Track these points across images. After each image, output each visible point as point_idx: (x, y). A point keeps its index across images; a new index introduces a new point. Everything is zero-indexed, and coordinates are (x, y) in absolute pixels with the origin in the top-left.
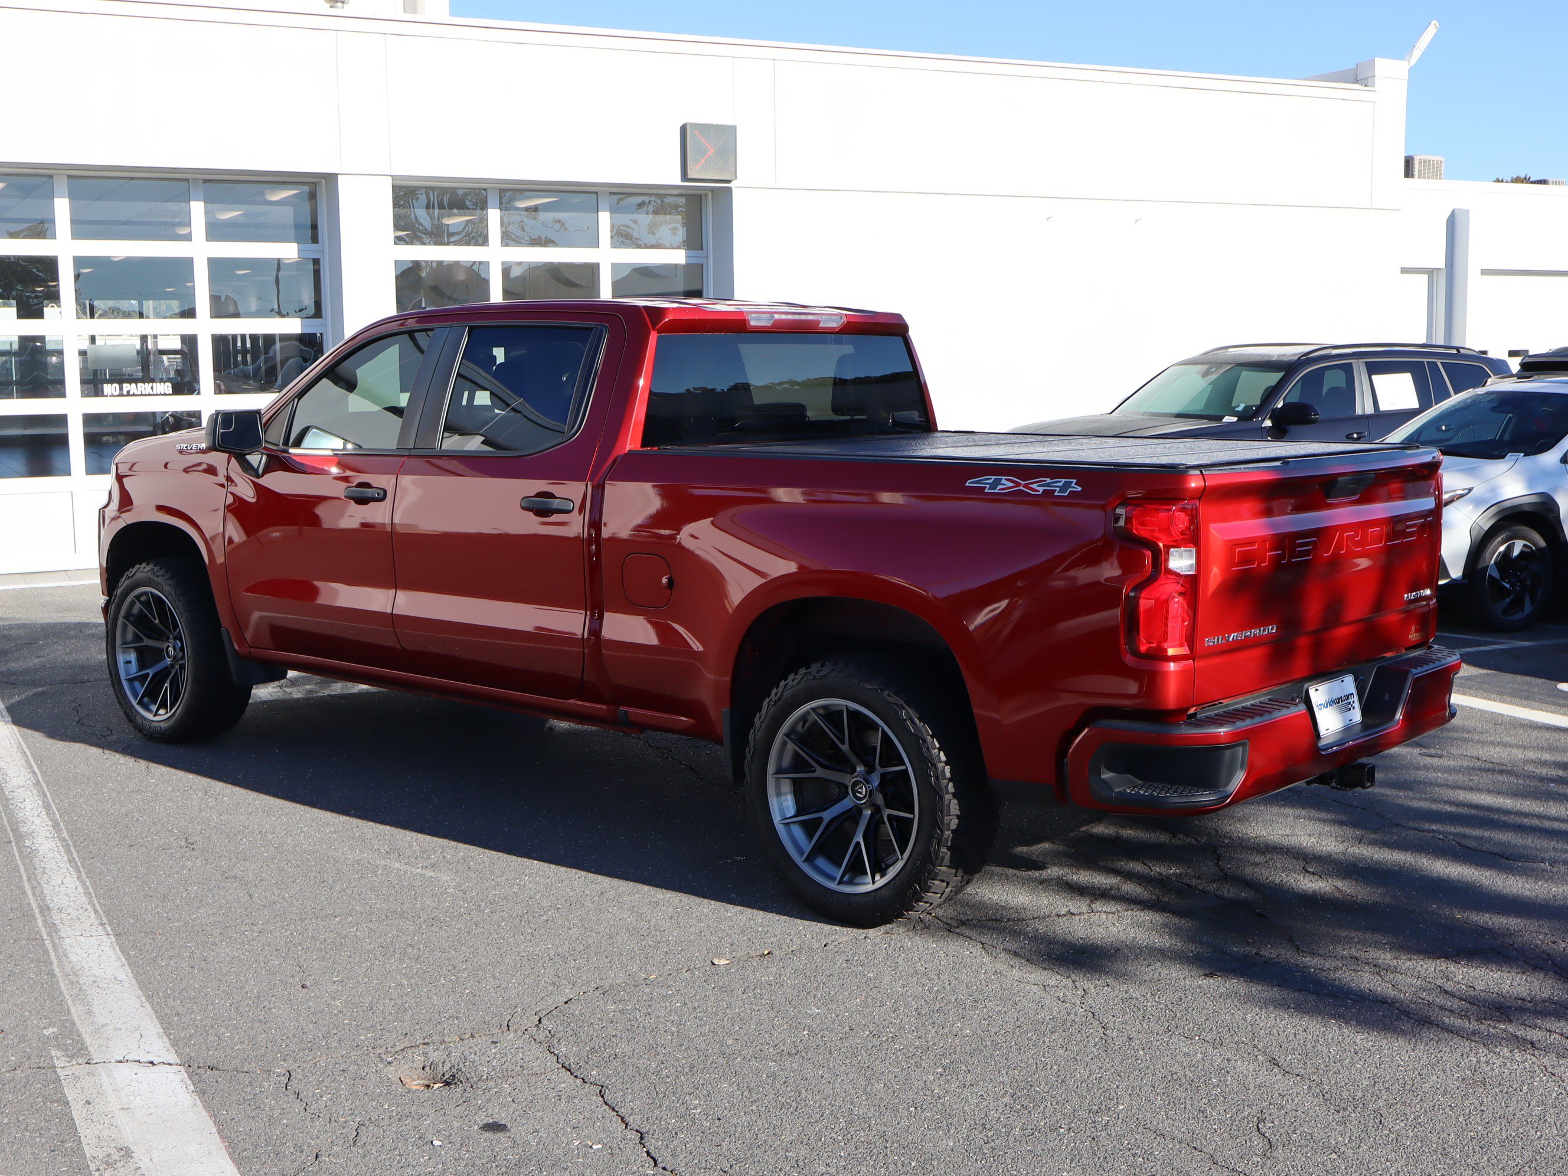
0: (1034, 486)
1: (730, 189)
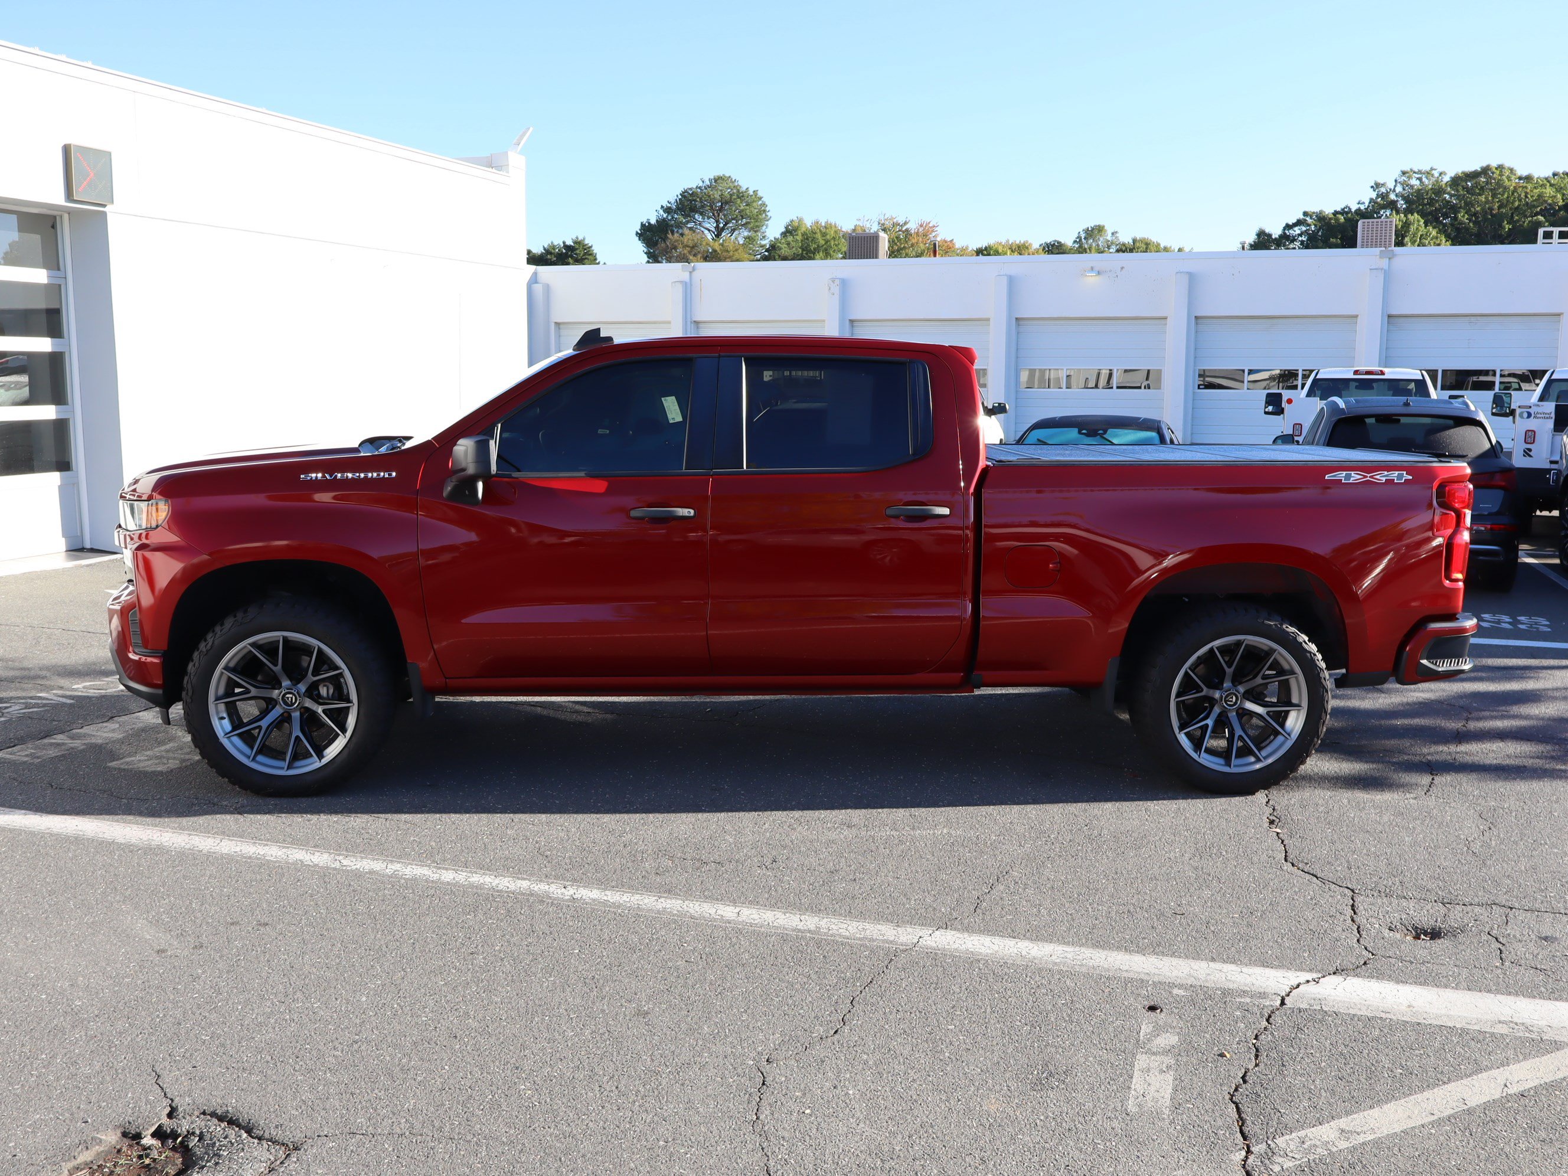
0: (1378, 477)
1: (104, 214)
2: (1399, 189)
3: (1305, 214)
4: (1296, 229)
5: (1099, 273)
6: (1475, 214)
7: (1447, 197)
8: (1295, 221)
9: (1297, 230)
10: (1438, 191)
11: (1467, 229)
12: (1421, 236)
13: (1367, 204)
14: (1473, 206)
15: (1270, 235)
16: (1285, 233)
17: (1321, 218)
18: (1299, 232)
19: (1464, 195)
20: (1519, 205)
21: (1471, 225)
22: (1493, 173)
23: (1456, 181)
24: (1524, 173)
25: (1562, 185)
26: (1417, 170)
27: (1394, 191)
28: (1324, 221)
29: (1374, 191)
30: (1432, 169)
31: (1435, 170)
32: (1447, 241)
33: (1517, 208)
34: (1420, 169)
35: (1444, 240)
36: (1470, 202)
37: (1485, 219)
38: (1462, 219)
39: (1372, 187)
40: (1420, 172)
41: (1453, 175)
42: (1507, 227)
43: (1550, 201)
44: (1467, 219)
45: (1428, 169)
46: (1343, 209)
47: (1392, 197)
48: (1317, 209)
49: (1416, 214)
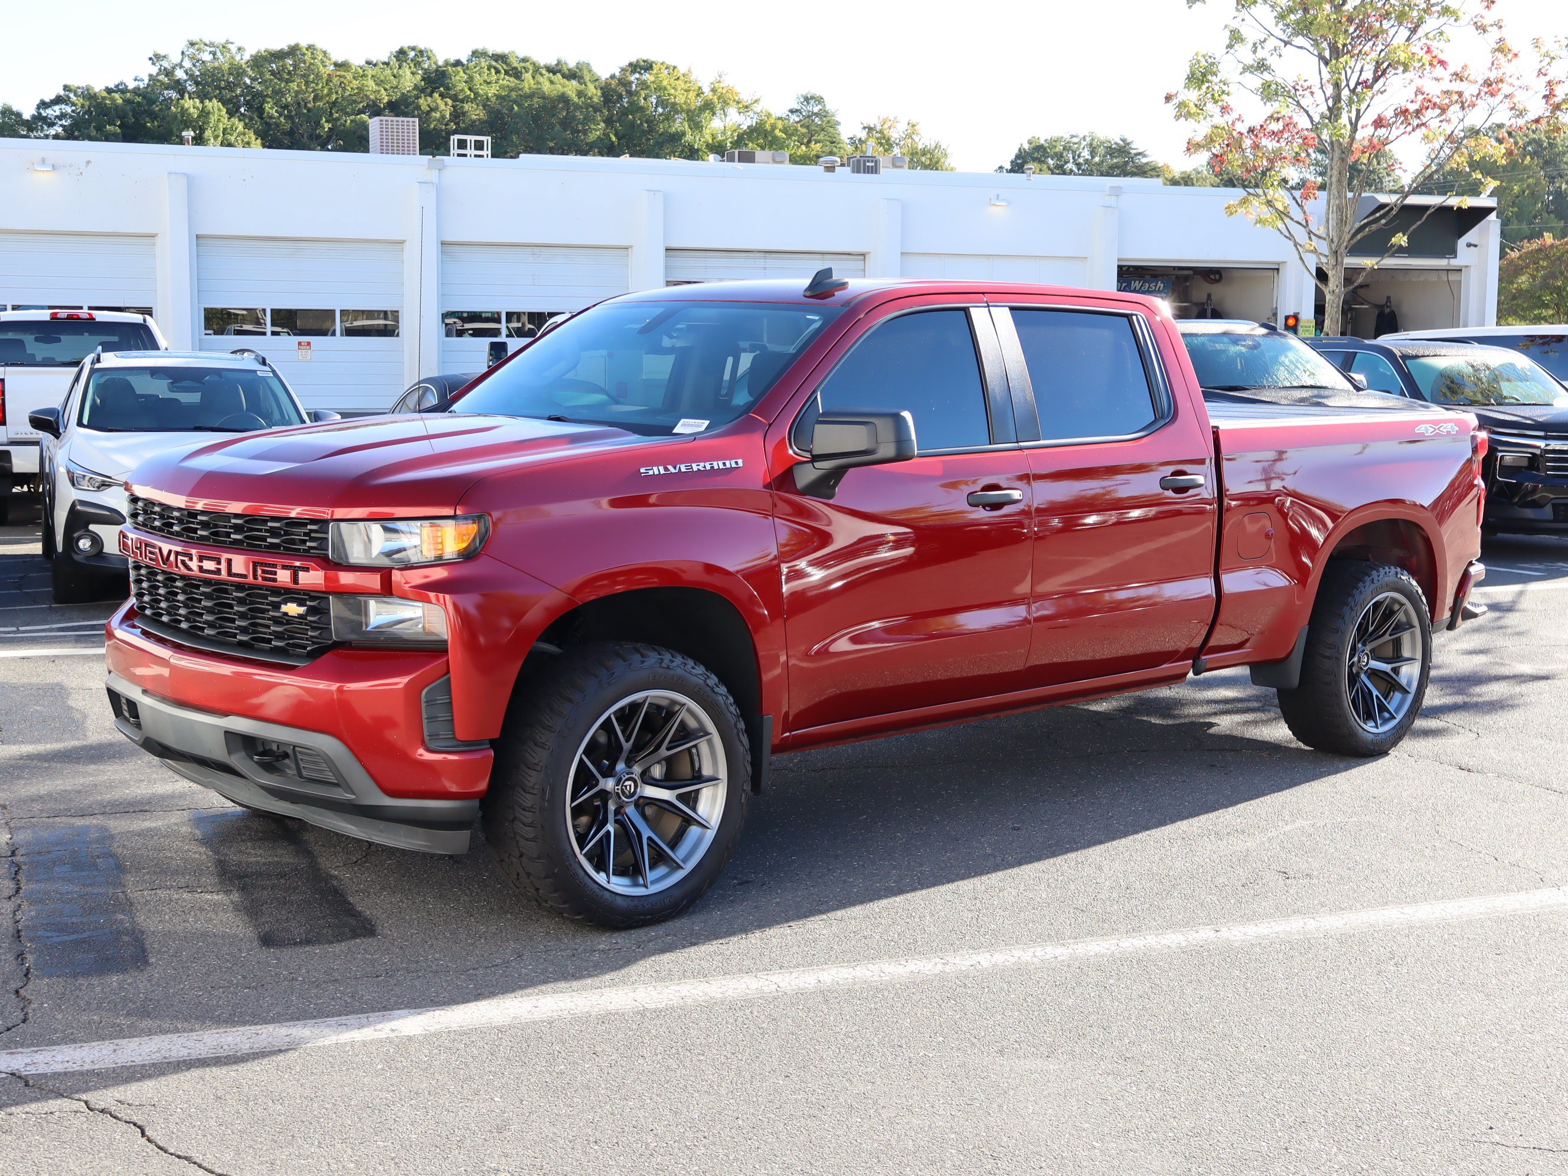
2: (187, 64)
3: (66, 88)
4: (57, 108)
5: (54, 167)
6: (286, 107)
7: (248, 81)
8: (53, 97)
9: (56, 110)
10: (237, 71)
11: (277, 125)
12: (225, 130)
13: (146, 81)
14: (283, 95)
15: (19, 115)
16: (40, 114)
17: (89, 95)
18: (58, 113)
19: (271, 80)
20: (337, 99)
21: (282, 119)
22: (304, 55)
23: (258, 61)
24: (340, 60)
25: (382, 78)
26: (208, 43)
27: (181, 67)
28: (96, 101)
29: (153, 64)
30: (227, 42)
31: (232, 43)
32: (257, 139)
33: (334, 103)
34: (212, 40)
35: (253, 137)
36: (280, 89)
37: (299, 114)
38: (271, 111)
39: (150, 59)
40: (212, 45)
41: (254, 53)
42: (327, 126)
43: (372, 97)
44: (276, 111)
45: (223, 41)
46: (117, 86)
47: (180, 74)
48: (83, 84)
49: (214, 101)
